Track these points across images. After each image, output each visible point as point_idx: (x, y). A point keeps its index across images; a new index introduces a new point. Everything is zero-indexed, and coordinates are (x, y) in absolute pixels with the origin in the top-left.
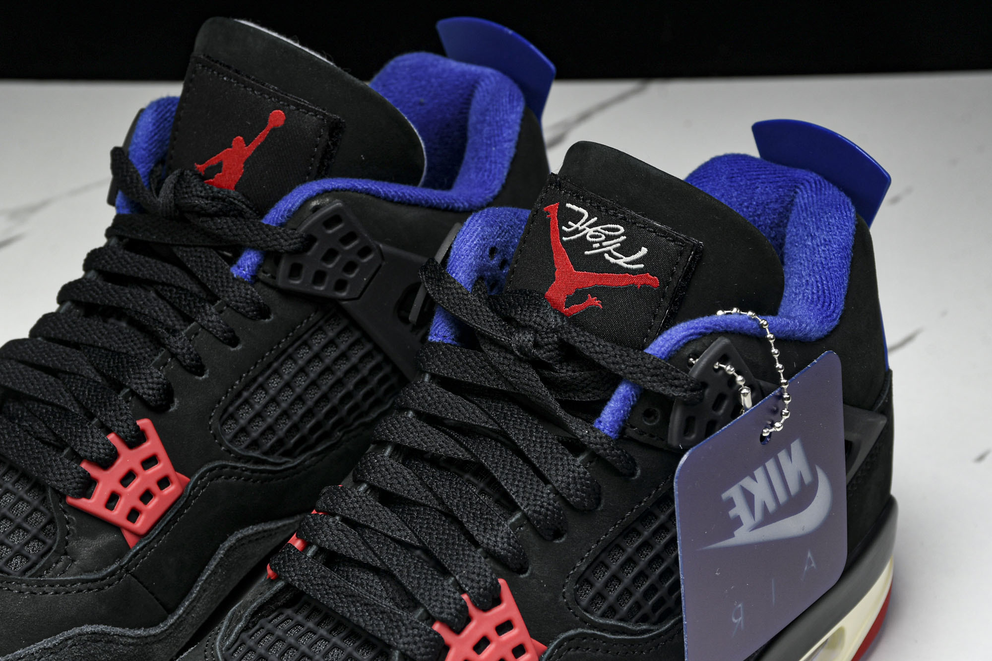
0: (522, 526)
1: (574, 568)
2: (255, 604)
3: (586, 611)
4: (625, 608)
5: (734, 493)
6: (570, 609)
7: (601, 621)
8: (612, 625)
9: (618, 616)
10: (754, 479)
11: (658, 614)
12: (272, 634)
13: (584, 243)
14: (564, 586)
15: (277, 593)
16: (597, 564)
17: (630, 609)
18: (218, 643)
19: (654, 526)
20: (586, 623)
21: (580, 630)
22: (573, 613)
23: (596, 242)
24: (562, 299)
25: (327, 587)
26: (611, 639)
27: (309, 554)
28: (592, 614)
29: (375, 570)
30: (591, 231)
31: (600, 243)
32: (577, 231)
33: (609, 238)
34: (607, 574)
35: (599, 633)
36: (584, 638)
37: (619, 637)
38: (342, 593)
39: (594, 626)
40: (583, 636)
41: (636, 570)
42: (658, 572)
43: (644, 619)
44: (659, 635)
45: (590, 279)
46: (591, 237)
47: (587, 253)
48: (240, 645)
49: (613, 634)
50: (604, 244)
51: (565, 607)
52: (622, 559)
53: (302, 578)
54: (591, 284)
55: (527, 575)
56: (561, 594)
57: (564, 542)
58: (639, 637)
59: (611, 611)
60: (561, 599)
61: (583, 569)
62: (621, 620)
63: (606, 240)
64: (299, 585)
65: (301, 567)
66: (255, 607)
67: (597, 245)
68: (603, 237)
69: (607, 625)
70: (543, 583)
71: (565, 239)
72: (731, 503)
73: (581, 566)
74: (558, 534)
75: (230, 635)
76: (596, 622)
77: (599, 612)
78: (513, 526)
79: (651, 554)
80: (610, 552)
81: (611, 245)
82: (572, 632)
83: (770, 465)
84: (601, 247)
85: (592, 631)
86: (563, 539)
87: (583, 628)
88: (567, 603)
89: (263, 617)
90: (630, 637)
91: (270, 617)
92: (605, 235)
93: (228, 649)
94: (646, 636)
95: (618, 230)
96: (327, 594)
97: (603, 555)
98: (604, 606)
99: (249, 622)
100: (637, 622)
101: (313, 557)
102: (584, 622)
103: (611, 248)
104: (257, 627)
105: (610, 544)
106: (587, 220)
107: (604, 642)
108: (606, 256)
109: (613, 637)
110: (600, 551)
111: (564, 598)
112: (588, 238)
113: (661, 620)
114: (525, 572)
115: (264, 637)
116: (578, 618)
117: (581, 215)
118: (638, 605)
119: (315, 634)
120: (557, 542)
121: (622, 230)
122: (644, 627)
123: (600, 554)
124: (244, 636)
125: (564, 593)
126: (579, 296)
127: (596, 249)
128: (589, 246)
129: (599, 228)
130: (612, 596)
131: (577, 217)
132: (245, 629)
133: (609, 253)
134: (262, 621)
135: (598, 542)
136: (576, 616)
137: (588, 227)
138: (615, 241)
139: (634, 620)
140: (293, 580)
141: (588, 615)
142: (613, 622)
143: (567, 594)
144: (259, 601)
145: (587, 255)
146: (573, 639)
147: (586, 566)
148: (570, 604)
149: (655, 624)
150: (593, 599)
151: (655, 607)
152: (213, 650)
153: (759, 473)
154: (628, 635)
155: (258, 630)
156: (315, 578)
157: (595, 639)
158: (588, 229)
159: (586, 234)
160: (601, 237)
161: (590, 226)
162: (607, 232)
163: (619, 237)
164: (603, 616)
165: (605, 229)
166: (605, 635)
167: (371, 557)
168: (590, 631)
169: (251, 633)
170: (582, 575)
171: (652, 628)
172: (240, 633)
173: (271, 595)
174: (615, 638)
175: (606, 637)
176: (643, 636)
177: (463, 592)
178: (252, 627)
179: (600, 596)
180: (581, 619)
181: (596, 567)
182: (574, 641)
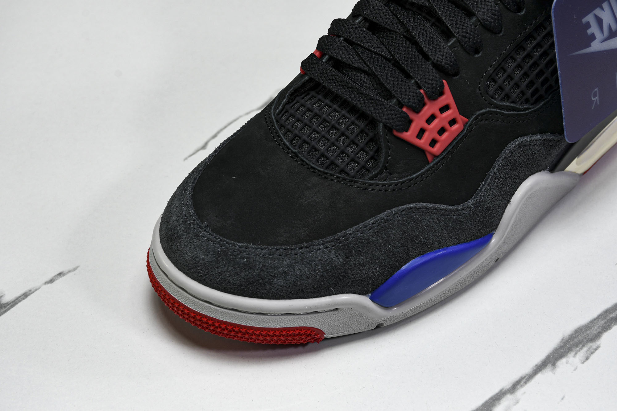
0: (455, 47)
1: (486, 72)
2: (292, 89)
3: (492, 98)
4: (515, 95)
5: (590, 18)
6: (482, 97)
7: (501, 104)
8: (507, 106)
9: (510, 100)
10: (602, 9)
11: (534, 98)
12: (304, 107)
14: (480, 83)
15: (305, 83)
16: (500, 69)
17: (518, 95)
18: (272, 111)
19: (533, 44)
20: (492, 105)
21: (488, 109)
22: (485, 99)
25: (336, 82)
26: (506, 114)
27: (324, 60)
28: (495, 99)
29: (365, 72)
34: (505, 75)
35: (499, 111)
36: (490, 114)
37: (511, 113)
38: (346, 86)
39: (496, 106)
40: (490, 112)
41: (522, 72)
42: (535, 72)
43: (527, 101)
44: (535, 111)
48: (285, 112)
49: (507, 111)
51: (480, 96)
52: (514, 65)
53: (320, 75)
55: (458, 77)
56: (478, 88)
57: (481, 56)
58: (523, 112)
59: (507, 96)
60: (477, 91)
61: (491, 72)
62: (513, 102)
64: (319, 79)
65: (319, 69)
69: (504, 105)
70: (468, 82)
72: (588, 25)
73: (490, 70)
74: (477, 52)
75: (279, 106)
76: (498, 104)
77: (499, 98)
78: (450, 47)
79: (531, 62)
80: (507, 61)
82: (484, 111)
85: (496, 110)
86: (480, 54)
87: (490, 108)
88: (481, 94)
89: (297, 96)
91: (302, 96)
93: (278, 114)
94: (527, 112)
96: (336, 86)
97: (503, 63)
98: (503, 94)
99: (290, 99)
100: (522, 103)
101: (326, 62)
102: (491, 104)
104: (295, 102)
105: (507, 56)
107: (502, 116)
109: (507, 113)
110: (501, 61)
111: (480, 90)
113: (536, 102)
115: (299, 108)
116: (487, 102)
118: (523, 93)
119: (330, 107)
120: (476, 56)
122: (526, 106)
123: (501, 63)
124: (287, 107)
125: (480, 87)
130: (507, 88)
132: (288, 103)
134: (298, 98)
135: (501, 55)
139: (520, 102)
140: (314, 76)
141: (493, 100)
142: (508, 104)
143: (481, 88)
144: (295, 86)
146: (484, 114)
147: (493, 70)
148: (483, 94)
149: (532, 104)
150: (496, 91)
151: (533, 94)
152: (269, 114)
153: (605, 5)
154: (516, 112)
156: (328, 75)
157: (497, 114)
164: (502, 100)
166: (503, 112)
167: (362, 65)
168: (494, 110)
169: (291, 105)
170: (490, 76)
171: (531, 107)
172: (285, 105)
173: (302, 84)
174: (508, 114)
175: (504, 113)
176: (525, 112)
177: (420, 88)
178: (292, 101)
179: (501, 88)
180: (489, 103)
181: (498, 71)
182: (485, 116)
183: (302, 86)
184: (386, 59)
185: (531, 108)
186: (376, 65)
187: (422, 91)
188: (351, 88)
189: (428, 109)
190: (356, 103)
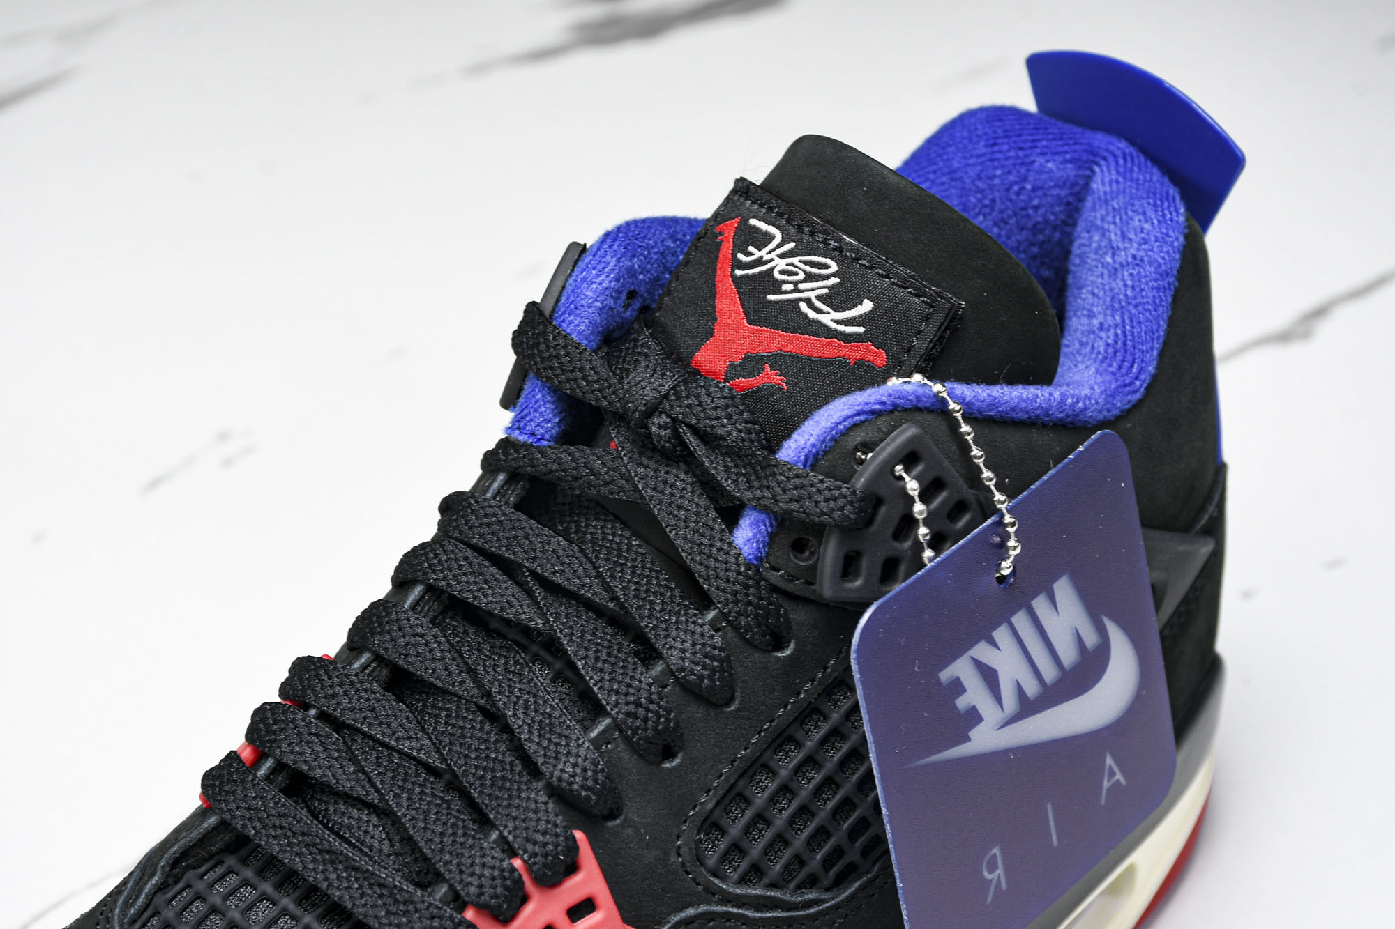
0: (609, 743)
1: (695, 807)
2: (176, 848)
3: (715, 875)
4: (778, 867)
5: (962, 669)
6: (688, 873)
7: (739, 891)
8: (757, 897)
9: (766, 880)
10: (994, 644)
11: (831, 873)
12: (204, 900)
13: (768, 282)
14: (678, 837)
15: (209, 832)
16: (734, 797)
17: (786, 867)
18: (117, 911)
19: (822, 733)
20: (714, 895)
21: (703, 908)
22: (694, 879)
23: (788, 282)
24: (722, 368)
25: (289, 833)
26: (755, 919)
27: (261, 772)
28: (723, 879)
29: (371, 807)
30: (781, 264)
31: (795, 283)
32: (760, 262)
33: (810, 278)
34: (749, 814)
35: (735, 910)
36: (710, 921)
37: (768, 915)
38: (315, 845)
39: (727, 899)
40: (709, 916)
41: (795, 804)
42: (830, 805)
43: (812, 882)
44: (836, 907)
45: (772, 340)
46: (782, 272)
47: (771, 297)
48: (152, 916)
49: (758, 910)
50: (801, 286)
51: (681, 870)
52: (772, 786)
53: (247, 814)
54: (773, 348)
55: (618, 821)
56: (674, 850)
57: (679, 765)
58: (801, 913)
59: (755, 872)
60: (673, 858)
61: (710, 806)
62: (773, 886)
63: (805, 281)
64: (244, 826)
65: (246, 796)
66: (175, 853)
67: (790, 287)
68: (801, 276)
69: (748, 896)
70: (645, 833)
71: (738, 273)
72: (957, 687)
73: (706, 801)
74: (668, 754)
75: (137, 897)
76: (730, 893)
77: (735, 876)
78: (596, 743)
79: (818, 777)
80: (752, 777)
81: (812, 290)
82: (690, 912)
83: (1021, 620)
84: (796, 290)
85: (724, 908)
86: (677, 761)
87: (708, 903)
88: (683, 864)
89: (189, 867)
90: (786, 914)
91: (202, 869)
92: (804, 272)
93: (133, 921)
94: (812, 911)
95: (827, 267)
96: (290, 844)
97: (741, 783)
98: (744, 865)
99: (169, 876)
100: (799, 887)
101: (267, 778)
102: (712, 893)
103: (812, 295)
104: (181, 885)
105: (752, 764)
106: (778, 246)
107: (743, 924)
108: (803, 307)
109: (758, 915)
110: (736, 777)
111: (679, 855)
112: (777, 275)
113: (839, 882)
114: (615, 818)
115: (191, 903)
116: (700, 888)
117: (770, 238)
118: (799, 860)
119: (274, 904)
120: (668, 765)
121: (834, 267)
122: (810, 896)
123: (737, 781)
124: (160, 899)
125: (679, 847)
126: (751, 364)
127: (786, 292)
128: (777, 287)
129: (795, 260)
130: (756, 849)
131: (762, 240)
132: (161, 888)
133: (808, 301)
134: (190, 875)
135: (734, 761)
136: (698, 884)
137: (778, 256)
138: (820, 283)
139: (792, 885)
140: (233, 817)
141: (717, 881)
142: (758, 892)
143: (684, 850)
144: (183, 841)
145: (771, 302)
146: (692, 922)
147: (714, 802)
148: (688, 865)
149: (827, 890)
150: (725, 857)
151: (827, 863)
152: (108, 922)
153: (1001, 634)
154: (783, 910)
155: (183, 890)
156: (268, 816)
157: (728, 920)
158: (777, 260)
159: (774, 268)
160: (796, 274)
161: (782, 256)
162: (808, 268)
163: (827, 277)
164: (743, 881)
165: (805, 263)
166: (746, 912)
167: (363, 787)
168: (720, 909)
169: (169, 895)
170: (707, 817)
171: (823, 896)
172: (155, 893)
173: (200, 836)
174: (760, 918)
175: (747, 916)
176: (808, 912)
177: (513, 853)
178: (176, 883)
179: (737, 849)
180: (706, 890)
181: (731, 802)
182: (695, 925)
183: (201, 840)
184: (431, 770)
185: (824, 901)
186: (400, 787)
187: (517, 863)
188: (328, 852)
189: (535, 912)
190: (341, 897)
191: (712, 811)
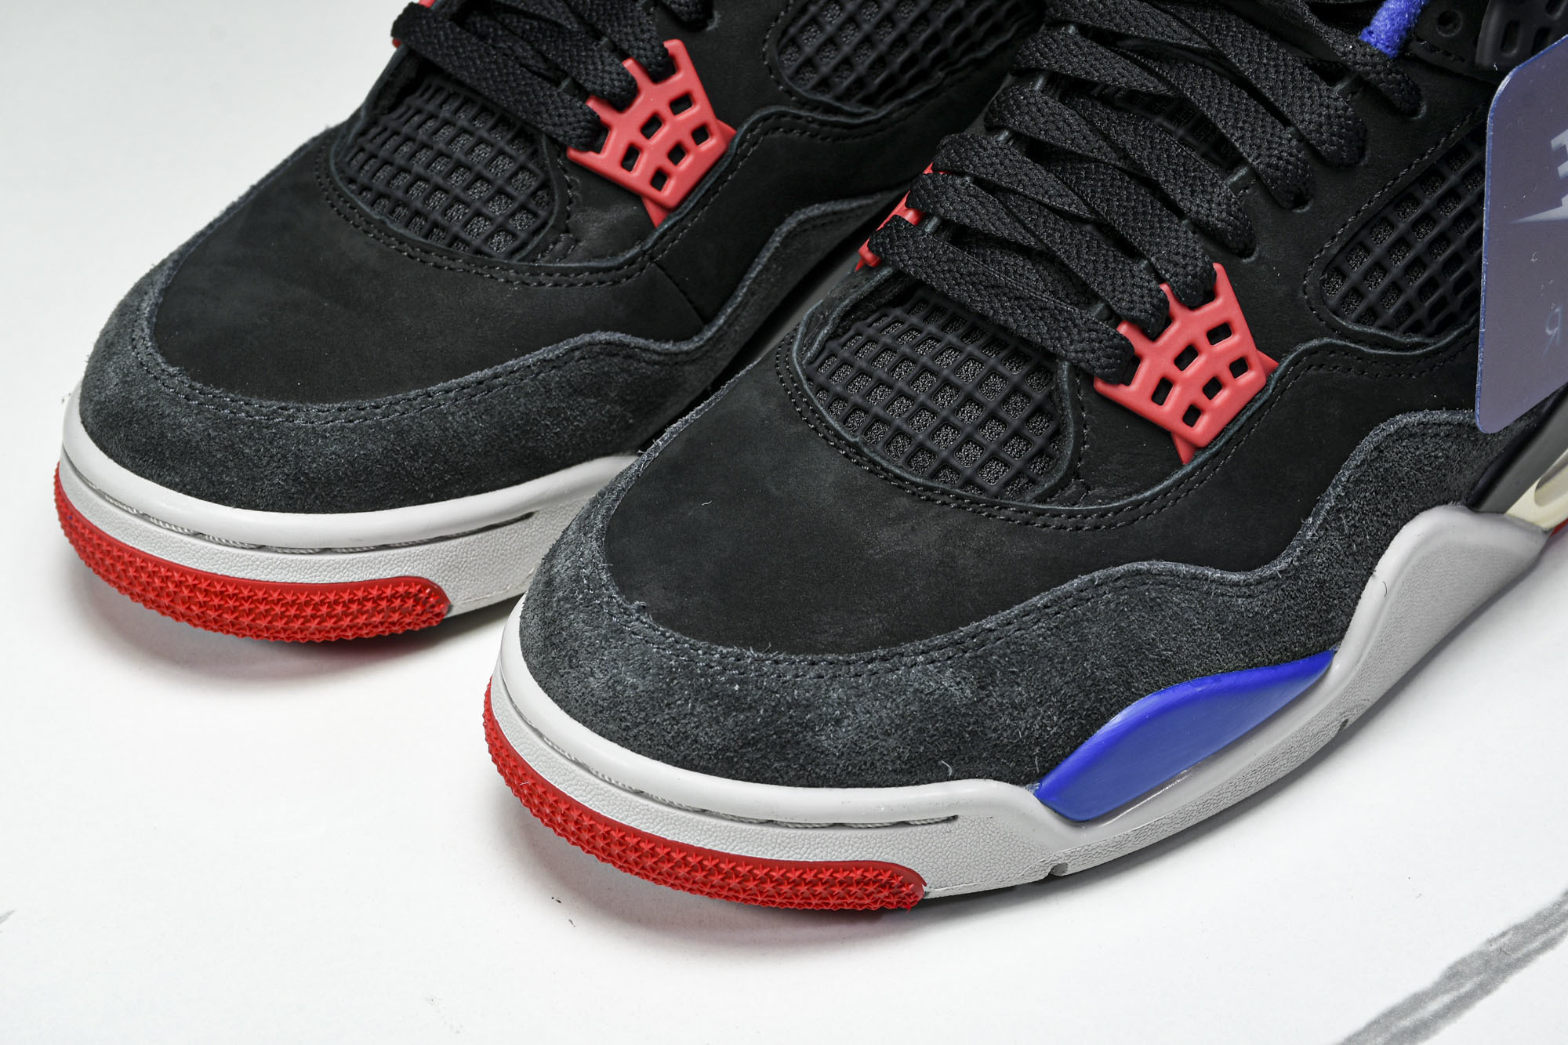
0: (1248, 188)
1: (1322, 251)
2: (847, 301)
3: (1335, 313)
4: (1391, 311)
6: (1313, 310)
7: (1356, 328)
8: (1371, 335)
9: (1379, 322)
11: (1435, 321)
12: (876, 342)
14: (1305, 277)
15: (880, 285)
16: (1355, 244)
17: (1398, 312)
18: (794, 355)
19: (1439, 192)
20: (1335, 330)
21: (1326, 340)
22: (1317, 315)
25: (957, 275)
26: (1369, 355)
27: (928, 230)
28: (1343, 317)
34: (1367, 261)
35: (1353, 345)
36: (1332, 352)
37: (1381, 352)
39: (1346, 334)
40: (1331, 348)
41: (1409, 256)
42: (1441, 259)
43: (1415, 328)
44: (1436, 352)
48: (828, 358)
49: (1372, 347)
51: (1307, 307)
52: (1389, 240)
53: (919, 263)
55: (1253, 258)
56: (1301, 288)
57: (1308, 212)
58: (1408, 353)
59: (1371, 315)
60: (1301, 294)
61: (1334, 251)
62: (1384, 328)
64: (915, 272)
65: (917, 247)
66: (846, 306)
69: (1365, 334)
70: (1277, 271)
73: (1331, 248)
74: (1300, 201)
75: (811, 344)
76: (1349, 330)
77: (1354, 316)
78: (1235, 188)
79: (1432, 234)
80: (1373, 229)
82: (1315, 343)
85: (1344, 343)
86: (1307, 208)
87: (1330, 337)
88: (1308, 301)
89: (858, 319)
90: (1395, 353)
91: (869, 320)
93: (810, 363)
94: (1420, 352)
97: (1364, 233)
98: (1361, 308)
99: (838, 327)
100: (1405, 333)
101: (935, 233)
102: (1332, 329)
104: (851, 333)
105: (1375, 216)
107: (1358, 359)
109: (1372, 352)
110: (1359, 227)
111: (1305, 293)
113: (1441, 329)
114: (1250, 255)
115: (863, 346)
116: (1322, 324)
118: (1408, 308)
120: (1299, 211)
122: (1416, 339)
123: (1360, 230)
124: (833, 345)
125: (1305, 286)
130: (1373, 292)
132: (832, 337)
134: (859, 325)
135: (1359, 212)
136: (1321, 320)
139: (1402, 329)
140: (905, 266)
141: (1337, 319)
142: (1373, 330)
143: (1310, 288)
144: (854, 296)
146: (1316, 352)
147: (1338, 247)
148: (1313, 302)
149: (1430, 335)
150: (1344, 298)
151: (1434, 311)
152: (788, 364)
154: (1392, 350)
155: (853, 337)
156: (939, 262)
157: (1346, 354)
164: (1358, 321)
166: (1362, 348)
167: (1020, 233)
168: (1340, 342)
169: (843, 340)
170: (1331, 261)
171: (1427, 341)
172: (827, 341)
173: (873, 289)
174: (1375, 354)
175: (1363, 351)
176: (1413, 353)
177: (1161, 280)
178: (844, 333)
179: (1356, 292)
180: (1328, 325)
181: (1352, 250)
182: (1318, 355)
183: (872, 294)
184: (1075, 219)
185: (1427, 345)
186: (1052, 229)
187: (1165, 288)
188: (993, 287)
189: (1178, 332)
190: (1006, 321)
191: (1336, 256)
